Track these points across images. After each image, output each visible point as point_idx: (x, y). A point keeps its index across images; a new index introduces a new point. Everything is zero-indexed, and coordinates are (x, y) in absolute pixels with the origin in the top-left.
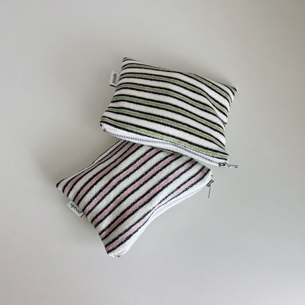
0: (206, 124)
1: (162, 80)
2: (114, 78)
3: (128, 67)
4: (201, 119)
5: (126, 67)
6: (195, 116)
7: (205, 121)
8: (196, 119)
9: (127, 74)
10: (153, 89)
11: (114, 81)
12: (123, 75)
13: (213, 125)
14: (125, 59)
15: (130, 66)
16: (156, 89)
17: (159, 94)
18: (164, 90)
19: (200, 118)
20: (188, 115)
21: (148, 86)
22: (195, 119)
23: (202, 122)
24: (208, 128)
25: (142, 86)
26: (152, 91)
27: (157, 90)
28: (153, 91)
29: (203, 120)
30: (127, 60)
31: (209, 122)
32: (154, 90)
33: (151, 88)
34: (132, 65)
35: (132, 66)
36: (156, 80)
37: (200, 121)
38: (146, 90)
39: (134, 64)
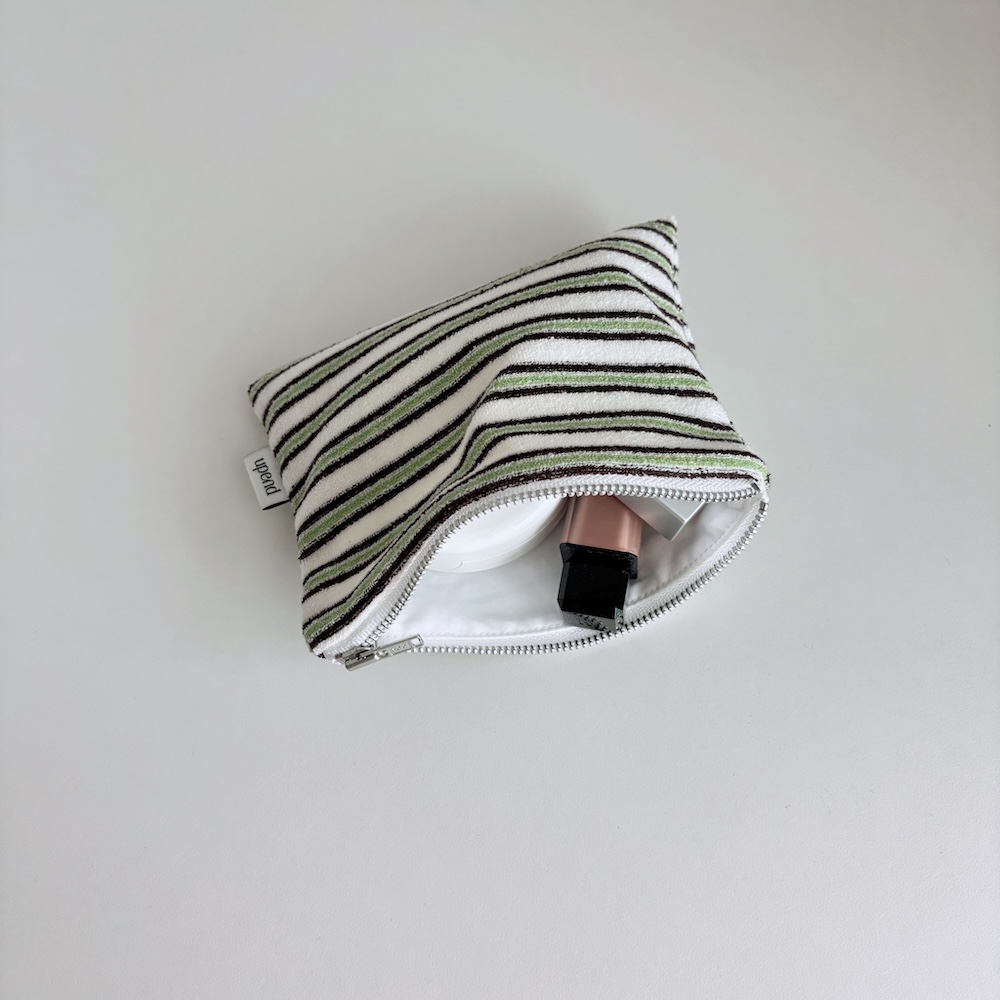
0: (612, 384)
1: (396, 362)
2: (264, 477)
3: (277, 409)
4: (585, 374)
5: (273, 415)
6: (556, 373)
7: (602, 373)
8: (567, 383)
9: (293, 438)
10: (389, 417)
11: (270, 488)
12: (283, 449)
13: (640, 375)
14: (254, 392)
15: (281, 405)
16: (398, 406)
17: (417, 415)
18: (423, 390)
19: (579, 374)
20: (530, 385)
21: (370, 418)
22: (561, 384)
23: (596, 383)
24: (627, 394)
25: (351, 437)
26: (390, 425)
27: (402, 409)
28: (396, 420)
29: (593, 374)
30: (259, 391)
31: (619, 374)
32: (393, 415)
33: (381, 419)
34: (285, 393)
35: (290, 399)
36: (380, 381)
37: (585, 384)
38: (373, 436)
39: (288, 385)
